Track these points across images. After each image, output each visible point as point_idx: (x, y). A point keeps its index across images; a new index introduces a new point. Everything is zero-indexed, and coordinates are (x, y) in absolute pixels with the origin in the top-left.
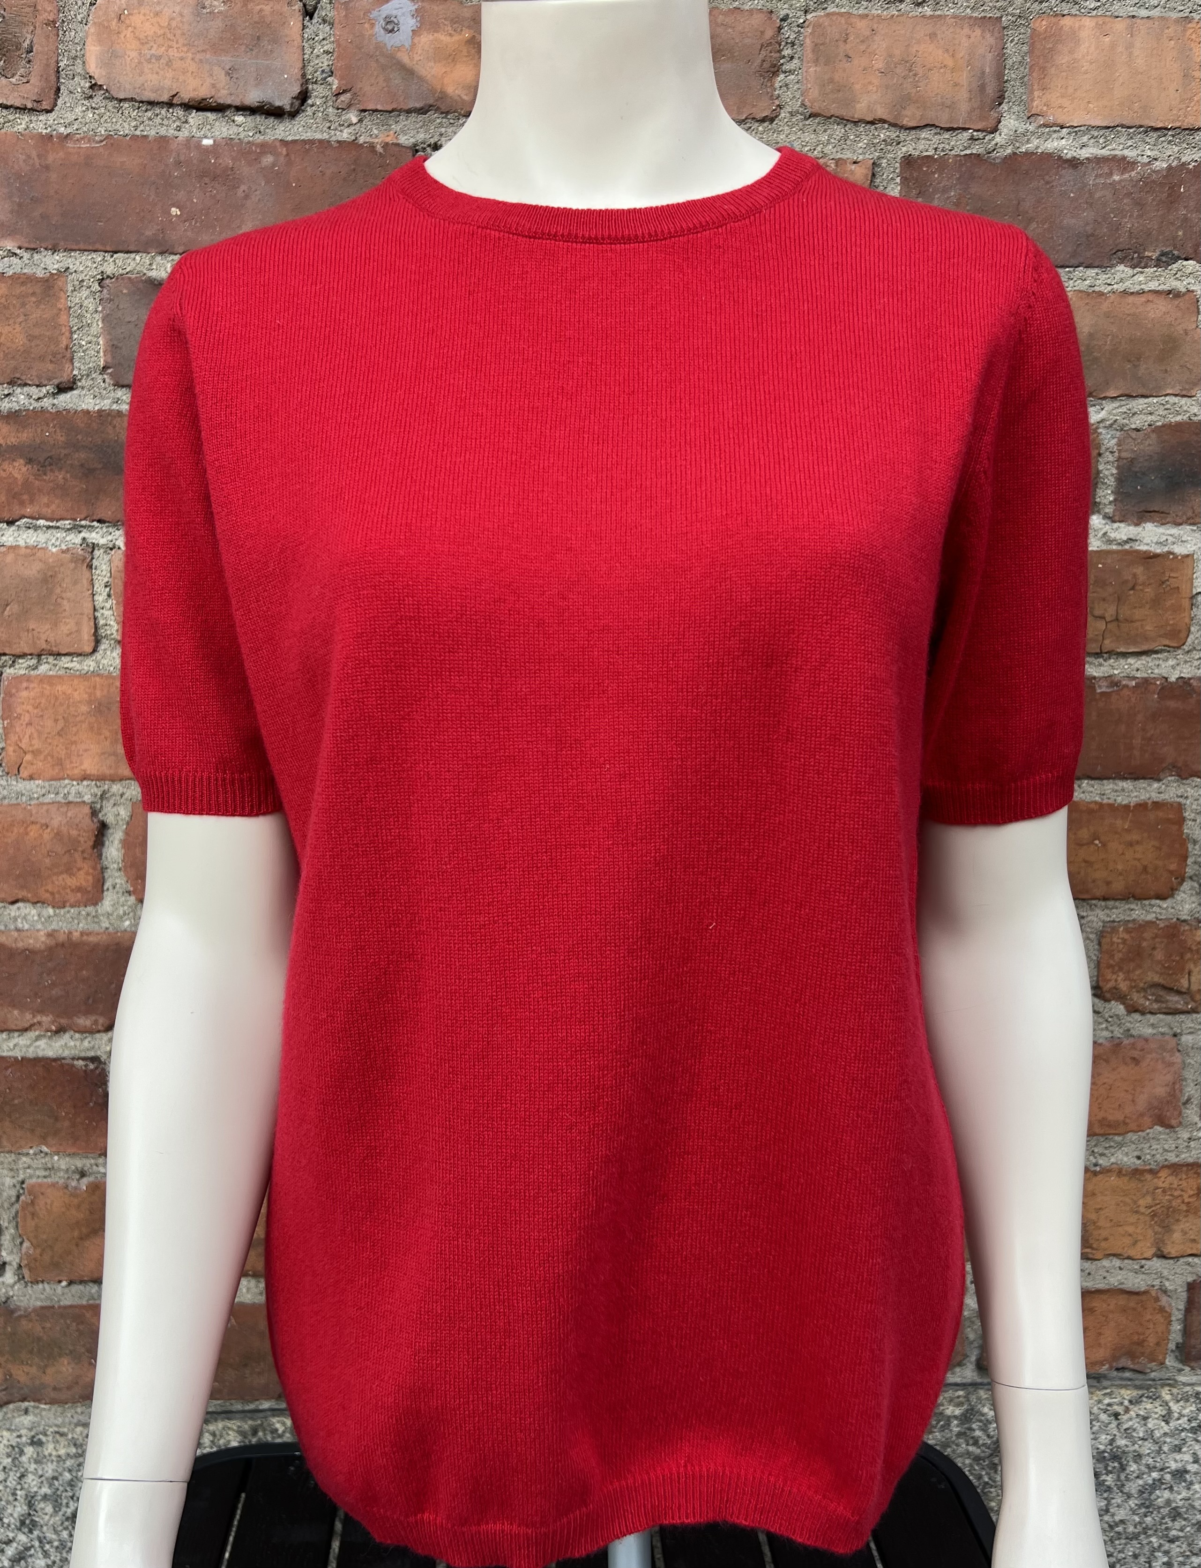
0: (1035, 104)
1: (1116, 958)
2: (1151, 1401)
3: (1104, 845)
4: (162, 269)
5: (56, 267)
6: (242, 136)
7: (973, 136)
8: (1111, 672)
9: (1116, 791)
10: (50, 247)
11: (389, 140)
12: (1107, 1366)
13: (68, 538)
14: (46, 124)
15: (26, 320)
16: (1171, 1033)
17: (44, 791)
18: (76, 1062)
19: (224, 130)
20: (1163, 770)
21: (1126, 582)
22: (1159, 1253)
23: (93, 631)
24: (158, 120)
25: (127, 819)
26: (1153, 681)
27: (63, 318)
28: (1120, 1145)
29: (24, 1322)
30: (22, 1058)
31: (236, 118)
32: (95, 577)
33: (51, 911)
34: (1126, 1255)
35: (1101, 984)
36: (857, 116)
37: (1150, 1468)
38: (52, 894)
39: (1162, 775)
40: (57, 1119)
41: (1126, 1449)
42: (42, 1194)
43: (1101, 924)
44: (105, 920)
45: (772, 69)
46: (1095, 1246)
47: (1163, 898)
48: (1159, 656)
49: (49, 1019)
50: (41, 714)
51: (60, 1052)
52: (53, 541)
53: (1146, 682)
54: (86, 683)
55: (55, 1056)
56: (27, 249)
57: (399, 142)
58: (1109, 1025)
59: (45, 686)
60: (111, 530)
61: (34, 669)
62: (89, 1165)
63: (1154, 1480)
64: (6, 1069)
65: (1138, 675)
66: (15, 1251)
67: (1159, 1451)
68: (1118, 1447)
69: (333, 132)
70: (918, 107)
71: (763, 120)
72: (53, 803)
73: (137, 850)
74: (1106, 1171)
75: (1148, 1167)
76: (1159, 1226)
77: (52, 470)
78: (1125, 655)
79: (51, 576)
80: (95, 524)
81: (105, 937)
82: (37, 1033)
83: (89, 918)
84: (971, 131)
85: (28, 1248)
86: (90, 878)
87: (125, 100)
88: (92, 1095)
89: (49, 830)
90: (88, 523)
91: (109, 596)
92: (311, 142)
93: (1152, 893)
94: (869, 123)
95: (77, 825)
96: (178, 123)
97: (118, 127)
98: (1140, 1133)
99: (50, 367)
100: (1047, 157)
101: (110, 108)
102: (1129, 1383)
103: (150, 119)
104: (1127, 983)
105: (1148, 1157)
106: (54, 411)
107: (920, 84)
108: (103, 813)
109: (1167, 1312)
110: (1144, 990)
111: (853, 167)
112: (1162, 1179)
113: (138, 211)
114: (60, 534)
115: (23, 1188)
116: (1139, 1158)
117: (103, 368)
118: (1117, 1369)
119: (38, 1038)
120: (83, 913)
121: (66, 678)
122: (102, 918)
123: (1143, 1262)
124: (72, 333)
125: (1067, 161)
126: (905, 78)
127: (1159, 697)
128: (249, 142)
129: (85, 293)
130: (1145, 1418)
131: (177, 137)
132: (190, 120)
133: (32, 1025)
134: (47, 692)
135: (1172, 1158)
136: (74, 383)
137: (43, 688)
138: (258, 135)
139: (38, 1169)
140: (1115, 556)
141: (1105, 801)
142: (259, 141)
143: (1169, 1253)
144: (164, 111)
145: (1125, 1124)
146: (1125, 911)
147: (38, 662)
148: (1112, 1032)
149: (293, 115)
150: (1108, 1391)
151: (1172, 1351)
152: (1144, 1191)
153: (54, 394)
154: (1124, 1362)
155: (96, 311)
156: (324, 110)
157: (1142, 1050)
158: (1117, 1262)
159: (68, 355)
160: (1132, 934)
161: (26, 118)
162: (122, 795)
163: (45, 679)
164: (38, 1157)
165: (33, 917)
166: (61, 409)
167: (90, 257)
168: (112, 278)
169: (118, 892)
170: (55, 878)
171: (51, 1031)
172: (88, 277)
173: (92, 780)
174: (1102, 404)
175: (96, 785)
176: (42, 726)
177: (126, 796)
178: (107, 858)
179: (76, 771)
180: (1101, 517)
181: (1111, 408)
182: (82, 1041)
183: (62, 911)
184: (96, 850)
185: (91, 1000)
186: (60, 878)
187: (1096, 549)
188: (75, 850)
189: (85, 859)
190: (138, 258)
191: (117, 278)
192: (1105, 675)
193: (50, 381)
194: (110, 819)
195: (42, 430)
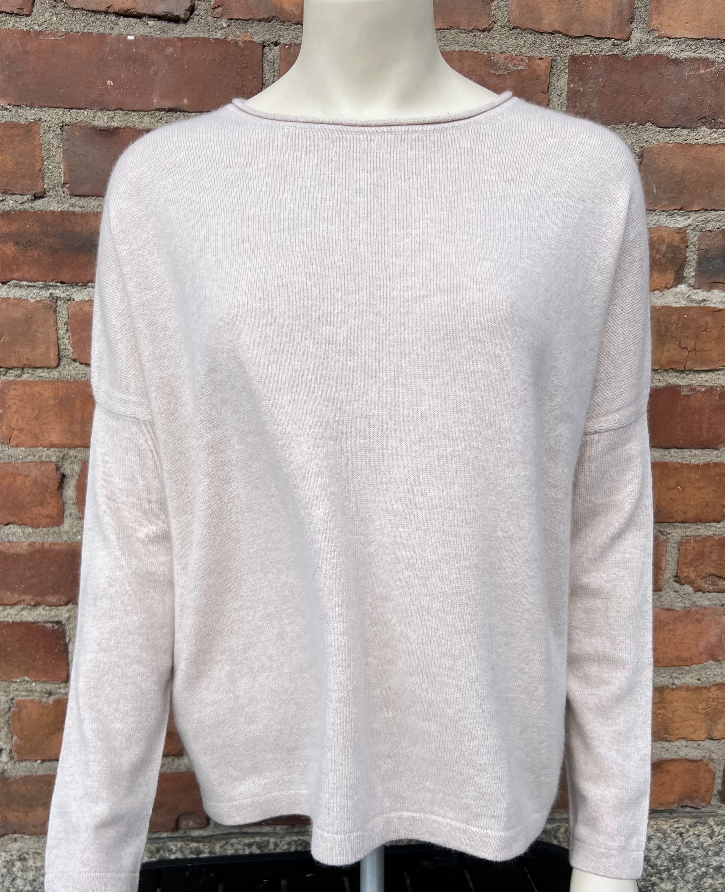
0: (653, 23)
1: (688, 558)
2: (702, 825)
3: (683, 489)
4: (101, 120)
5: (33, 117)
6: (153, 34)
7: (614, 43)
8: (690, 382)
9: (691, 456)
10: (29, 104)
11: (247, 39)
12: (676, 805)
13: (41, 293)
14: (26, 24)
15: (14, 152)
16: (721, 604)
17: (26, 454)
18: (46, 625)
19: (141, 30)
20: (720, 443)
21: (701, 326)
22: (709, 737)
23: (57, 353)
24: (98, 23)
25: (78, 472)
26: (715, 388)
27: (38, 150)
28: (688, 672)
29: (15, 785)
30: (12, 622)
31: (149, 22)
32: (58, 318)
33: (30, 530)
34: (689, 739)
35: (679, 574)
36: (542, 30)
37: (701, 865)
38: (31, 519)
39: (719, 447)
40: (34, 660)
41: (687, 854)
42: (25, 706)
43: (680, 538)
44: (65, 535)
46: (671, 733)
47: (718, 522)
48: (719, 372)
49: (30, 597)
50: (24, 405)
51: (37, 618)
52: (31, 295)
53: (711, 389)
54: (53, 386)
55: (33, 621)
56: (14, 105)
57: (253, 40)
58: (683, 599)
59: (26, 388)
60: (68, 288)
61: (19, 377)
62: (54, 689)
63: (703, 872)
64: (2, 629)
65: (707, 384)
66: (8, 742)
67: (706, 855)
68: (682, 853)
69: (211, 33)
70: (581, 24)
71: (483, 31)
72: (32, 462)
74: (679, 688)
75: (704, 685)
76: (710, 720)
77: (30, 249)
78: (699, 372)
79: (30, 318)
80: (58, 284)
81: (65, 546)
82: (22, 606)
83: (55, 534)
84: (613, 40)
85: (16, 740)
86: (56, 509)
87: (77, 9)
88: (56, 645)
89: (29, 479)
90: (54, 284)
91: (67, 330)
92: (198, 39)
93: (711, 519)
94: (550, 33)
95: (47, 476)
96: (112, 25)
97: (73, 26)
98: (700, 665)
99: (29, 182)
100: (660, 57)
101: (68, 14)
102: (689, 815)
103: (93, 22)
104: (695, 573)
105: (704, 679)
106: (32, 211)
107: (582, 9)
108: (63, 468)
109: (712, 772)
110: (704, 577)
111: (539, 62)
112: (713, 693)
113: (85, 82)
114: (36, 291)
115: (13, 703)
116: (699, 680)
117: (64, 184)
118: (682, 807)
119: (22, 610)
120: (51, 531)
121: (39, 383)
122: (63, 534)
123: (700, 742)
124: (43, 161)
125: (673, 60)
126: (573, 5)
127: (719, 398)
128: (157, 38)
129: (52, 135)
130: (698, 836)
131: (111, 34)
132: (120, 23)
133: (18, 602)
134: (27, 392)
135: (719, 680)
136: (45, 193)
137: (23, 388)
138: (163, 34)
139: (22, 691)
140: (695, 310)
141: (685, 462)
142: (164, 38)
143: (715, 737)
144: (102, 17)
145: (691, 659)
146: (694, 529)
147: (22, 372)
148: (685, 604)
149: (185, 21)
150: (677, 819)
151: (715, 795)
152: (702, 699)
153: (32, 200)
154: (687, 802)
155: (59, 147)
156: (206, 18)
157: (703, 614)
158: (684, 743)
159: (41, 176)
160: (699, 544)
161: (13, 19)
162: (76, 457)
163: (26, 383)
164: (23, 683)
165: (19, 533)
166: (37, 210)
167: (54, 112)
168: (69, 126)
169: (73, 518)
170: (33, 509)
171: (30, 605)
172: (53, 125)
173: (57, 448)
174: (689, 215)
175: (59, 450)
176: (24, 413)
177: (78, 458)
178: (66, 496)
179: (46, 442)
180: (687, 285)
181: (695, 217)
182: (50, 611)
183: (38, 530)
184: (59, 492)
185: (56, 586)
186: (37, 509)
187: (683, 306)
188: (46, 492)
189: (52, 497)
190: (86, 113)
191: (72, 126)
192: (687, 384)
193: (29, 191)
194: (68, 472)
195: (24, 224)
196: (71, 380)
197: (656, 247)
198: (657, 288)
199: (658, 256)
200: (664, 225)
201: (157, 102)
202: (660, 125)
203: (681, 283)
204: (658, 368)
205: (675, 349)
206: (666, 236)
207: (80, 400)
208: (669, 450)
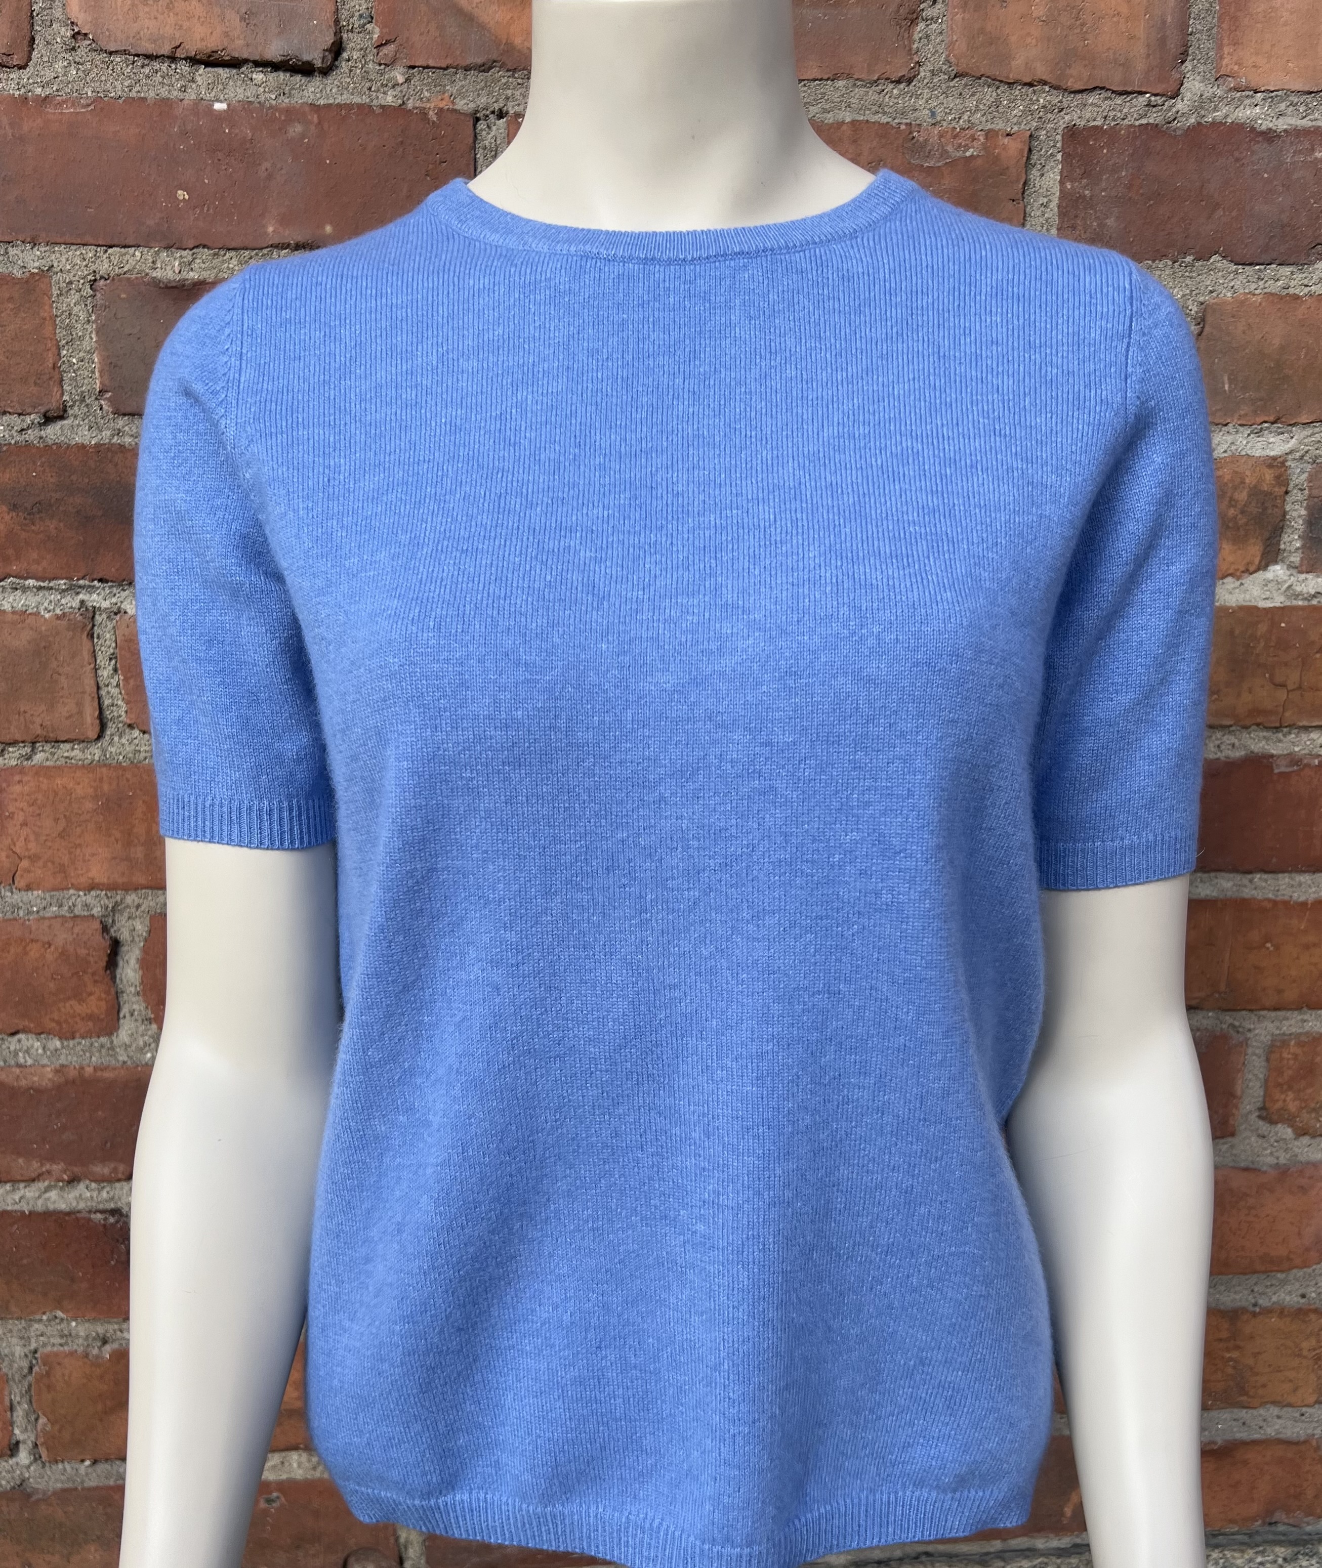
0: (1225, 62)
1: (1286, 1075)
2: (1306, 1558)
3: (1277, 948)
4: (169, 268)
5: (35, 264)
6: (262, 98)
7: (1150, 101)
8: (1292, 749)
10: (28, 240)
11: (442, 105)
12: (1260, 1521)
13: (63, 601)
14: (18, 84)
17: (44, 903)
18: (93, 1216)
19: (240, 91)
23: (97, 713)
24: (157, 78)
25: (144, 934)
27: (49, 328)
28: (1284, 1283)
29: (43, 1507)
30: (30, 1212)
31: (255, 76)
32: (97, 648)
33: (58, 1044)
34: (1285, 1402)
35: (1268, 1104)
36: (1012, 77)
38: (59, 1023)
40: (73, 1280)
42: (59, 1364)
43: (1270, 1038)
44: (122, 1052)
45: (910, 16)
46: (1251, 1393)
49: (60, 1167)
50: (38, 812)
51: (74, 1204)
52: (46, 604)
54: (91, 775)
55: (68, 1209)
57: (456, 107)
58: (1274, 1150)
59: (41, 779)
60: (115, 590)
61: (27, 759)
62: (110, 1331)
64: (12, 1225)
66: (29, 1428)
69: (374, 94)
70: (1085, 66)
71: (898, 82)
72: (56, 917)
73: (158, 970)
74: (1267, 1312)
75: (1313, 1307)
77: (41, 519)
78: (1306, 729)
79: (45, 648)
80: (96, 583)
81: (122, 1072)
82: (46, 1183)
83: (104, 1051)
84: (1148, 95)
85: (45, 1425)
86: (103, 1004)
87: (115, 52)
88: (112, 1252)
89: (52, 948)
90: (87, 583)
91: (115, 670)
92: (349, 107)
94: (1025, 84)
95: (86, 943)
96: (182, 82)
97: (108, 87)
98: (1306, 1269)
99: (34, 389)
100: (1238, 128)
101: (98, 63)
102: (1283, 1538)
103: (148, 77)
104: (1298, 1103)
105: (1313, 1295)
106: (43, 445)
107: (1087, 36)
108: (115, 928)
110: (1314, 1110)
111: (1006, 140)
113: (136, 194)
114: (53, 597)
115: (36, 1359)
116: (1304, 1296)
117: (100, 392)
118: (1271, 1524)
119: (47, 1189)
120: (95, 1045)
121: (66, 770)
122: (118, 1050)
123: (1305, 1409)
124: (59, 349)
125: (1263, 133)
126: (1070, 28)
128: (271, 107)
129: (74, 297)
131: (181, 100)
132: (198, 78)
133: (40, 1175)
134: (44, 787)
136: (65, 411)
137: (39, 781)
138: (282, 98)
139: (53, 1336)
140: (1301, 613)
141: (1280, 898)
142: (283, 105)
144: (164, 67)
145: (1290, 1259)
146: (1297, 1022)
147: (32, 750)
148: (1278, 1158)
149: (324, 72)
150: (1261, 1548)
152: (1308, 1331)
153: (40, 424)
154: (1280, 1516)
155: (89, 321)
156: (363, 66)
157: (1311, 1177)
158: (1276, 1410)
159: (57, 377)
160: (1305, 1048)
162: (138, 907)
163: (41, 771)
164: (53, 1323)
165: (37, 1050)
166: (50, 442)
167: (78, 253)
168: (106, 279)
169: (136, 1020)
170: (61, 1005)
171: (63, 1181)
172: (77, 278)
173: (102, 890)
174: (1291, 432)
175: (106, 894)
176: (39, 827)
177: (143, 908)
178: (121, 980)
179: (82, 880)
180: (1285, 567)
181: (1302, 436)
182: (100, 1191)
183: (71, 1043)
184: (108, 972)
185: (108, 1145)
186: (67, 1005)
187: (1278, 605)
188: (85, 972)
189: (96, 982)
190: (138, 254)
191: (113, 279)
192: (1285, 752)
193: (35, 408)
194: (124, 935)
195: (28, 470)
196: (124, 764)
197: (1229, 495)
198: (1230, 571)
199: (1232, 512)
200: (1243, 453)
201: (274, 231)
202: (1237, 259)
203: (1276, 562)
204: (1232, 723)
205: (1262, 686)
206: (1248, 473)
207: (144, 802)
208: (1250, 876)
